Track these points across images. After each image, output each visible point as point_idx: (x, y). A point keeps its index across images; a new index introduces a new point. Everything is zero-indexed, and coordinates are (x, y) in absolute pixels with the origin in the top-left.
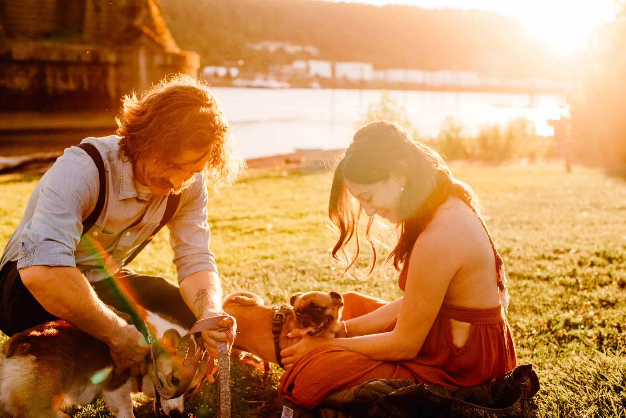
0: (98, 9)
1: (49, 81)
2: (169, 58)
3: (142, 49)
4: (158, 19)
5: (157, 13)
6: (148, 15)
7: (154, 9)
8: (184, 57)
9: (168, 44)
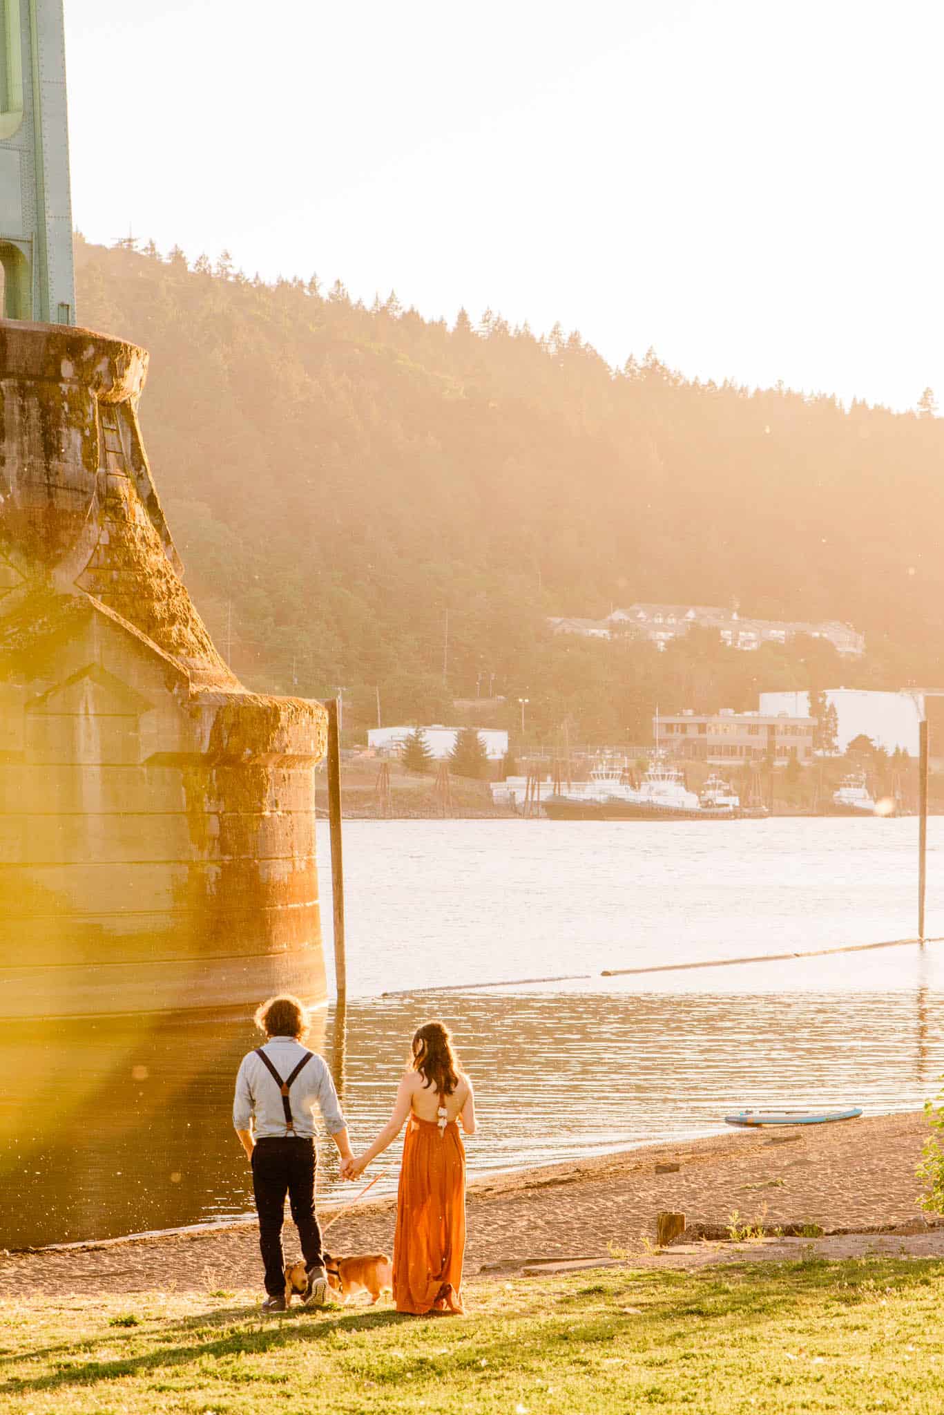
2: (208, 721)
3: (88, 686)
4: (157, 560)
5: (152, 535)
6: (117, 542)
7: (139, 514)
8: (269, 717)
9: (200, 662)
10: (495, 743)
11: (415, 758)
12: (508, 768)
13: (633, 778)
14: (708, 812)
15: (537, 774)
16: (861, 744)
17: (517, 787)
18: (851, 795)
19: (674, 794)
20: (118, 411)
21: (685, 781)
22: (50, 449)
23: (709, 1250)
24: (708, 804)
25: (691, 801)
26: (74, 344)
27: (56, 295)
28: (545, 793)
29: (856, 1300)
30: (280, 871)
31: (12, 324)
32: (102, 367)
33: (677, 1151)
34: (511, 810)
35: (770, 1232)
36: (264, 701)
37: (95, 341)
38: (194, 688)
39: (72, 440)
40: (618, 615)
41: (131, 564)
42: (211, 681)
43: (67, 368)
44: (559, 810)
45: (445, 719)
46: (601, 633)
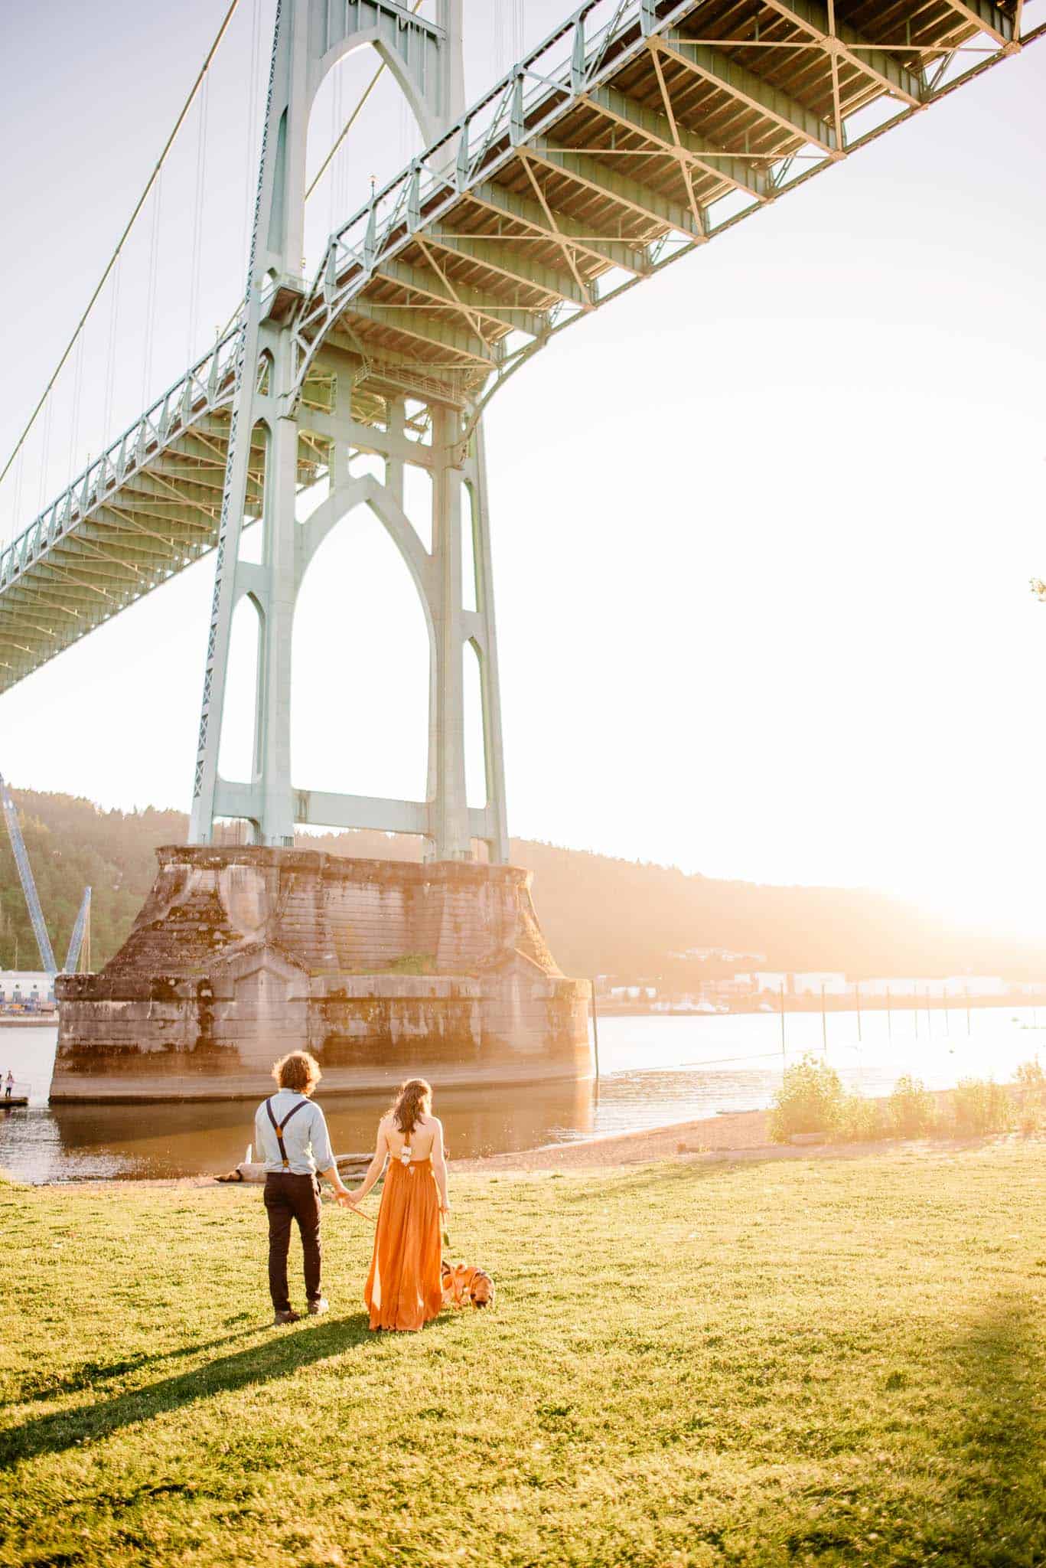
0: (457, 928)
1: (394, 1025)
2: (553, 987)
3: (515, 977)
4: (537, 937)
5: (535, 929)
6: (524, 932)
7: (531, 924)
8: (573, 985)
9: (551, 969)
10: (651, 992)
11: (626, 997)
12: (655, 1000)
13: (695, 1002)
14: (719, 1013)
15: (664, 1001)
16: (767, 990)
17: (659, 1006)
18: (764, 1006)
19: (707, 1007)
20: (523, 891)
21: (713, 1003)
22: (503, 903)
23: (692, 1155)
24: (719, 1010)
25: (714, 1010)
26: (509, 871)
27: (504, 856)
28: (667, 1007)
29: (732, 1173)
30: (576, 1034)
31: (490, 865)
32: (519, 878)
33: (698, 1122)
34: (657, 1013)
35: (713, 1150)
36: (571, 980)
37: (516, 870)
38: (548, 977)
39: (509, 900)
40: (688, 951)
41: (529, 939)
42: (553, 974)
43: (507, 878)
44: (672, 1013)
45: (637, 985)
46: (682, 956)
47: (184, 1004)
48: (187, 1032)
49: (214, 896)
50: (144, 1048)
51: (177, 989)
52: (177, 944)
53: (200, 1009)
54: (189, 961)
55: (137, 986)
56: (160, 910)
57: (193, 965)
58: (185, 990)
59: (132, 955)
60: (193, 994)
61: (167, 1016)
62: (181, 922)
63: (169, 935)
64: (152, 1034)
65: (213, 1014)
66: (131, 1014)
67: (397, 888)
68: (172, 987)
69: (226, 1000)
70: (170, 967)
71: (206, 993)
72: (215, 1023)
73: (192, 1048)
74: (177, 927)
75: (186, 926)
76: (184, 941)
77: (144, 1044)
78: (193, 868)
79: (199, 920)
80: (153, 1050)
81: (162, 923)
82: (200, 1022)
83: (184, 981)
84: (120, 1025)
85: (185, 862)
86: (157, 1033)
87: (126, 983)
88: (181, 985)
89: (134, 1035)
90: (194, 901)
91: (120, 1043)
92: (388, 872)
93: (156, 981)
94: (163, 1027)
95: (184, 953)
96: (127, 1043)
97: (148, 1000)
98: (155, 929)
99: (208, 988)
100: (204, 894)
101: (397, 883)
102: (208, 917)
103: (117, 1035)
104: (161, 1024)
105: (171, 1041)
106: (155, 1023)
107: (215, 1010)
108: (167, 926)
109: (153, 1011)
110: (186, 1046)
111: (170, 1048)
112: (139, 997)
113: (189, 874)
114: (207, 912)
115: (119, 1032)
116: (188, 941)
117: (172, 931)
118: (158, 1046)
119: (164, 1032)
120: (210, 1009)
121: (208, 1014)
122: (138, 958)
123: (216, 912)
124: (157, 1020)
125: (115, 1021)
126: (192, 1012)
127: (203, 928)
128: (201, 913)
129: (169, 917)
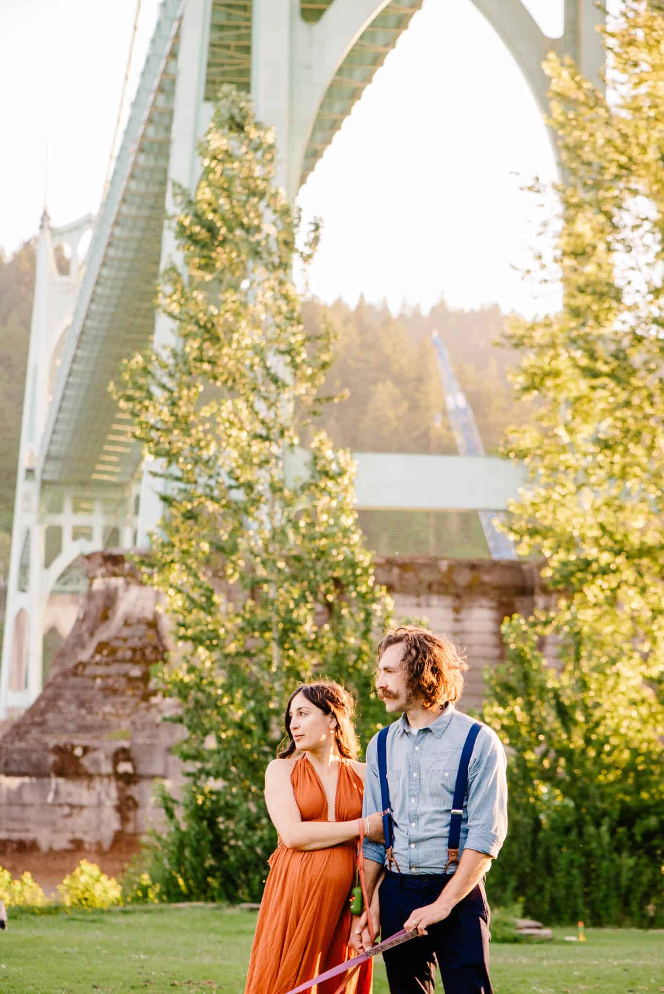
47: (97, 783)
48: (100, 822)
49: (153, 624)
50: (44, 845)
51: (86, 762)
52: (100, 696)
53: (120, 790)
54: (113, 720)
55: (34, 757)
56: (83, 646)
57: (119, 726)
58: (96, 763)
59: (43, 713)
60: (107, 768)
61: (74, 800)
62: (107, 664)
63: (89, 683)
64: (53, 824)
65: (137, 798)
66: (28, 797)
67: (485, 602)
68: (77, 758)
69: (152, 777)
70: (84, 729)
71: (125, 767)
72: (140, 813)
73: (106, 845)
74: (101, 670)
75: (114, 669)
76: (110, 691)
77: (45, 838)
78: (128, 584)
79: (132, 661)
80: (57, 846)
81: (84, 665)
82: (119, 809)
83: (95, 749)
84: (15, 811)
85: (115, 575)
86: (61, 823)
87: (21, 751)
88: (91, 756)
89: (29, 826)
90: (126, 632)
91: (15, 836)
92: (463, 578)
93: (58, 750)
94: (69, 816)
95: (108, 709)
96: (22, 836)
97: (48, 776)
98: (75, 674)
99: (128, 759)
100: (139, 621)
101: (484, 594)
102: (144, 655)
103: (11, 825)
104: (66, 810)
105: (79, 835)
106: (58, 809)
107: (141, 793)
108: (89, 671)
109: (57, 793)
110: (99, 844)
111: (78, 845)
112: (38, 772)
113: (121, 593)
114: (142, 650)
115: (13, 819)
116: (115, 692)
117: (94, 678)
118: (61, 843)
119: (69, 821)
120: (133, 791)
121: (130, 798)
122: (50, 716)
123: (155, 648)
124: (61, 805)
125: (10, 804)
126: (108, 795)
127: (136, 672)
128: (134, 650)
129: (93, 657)
